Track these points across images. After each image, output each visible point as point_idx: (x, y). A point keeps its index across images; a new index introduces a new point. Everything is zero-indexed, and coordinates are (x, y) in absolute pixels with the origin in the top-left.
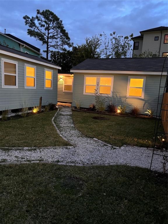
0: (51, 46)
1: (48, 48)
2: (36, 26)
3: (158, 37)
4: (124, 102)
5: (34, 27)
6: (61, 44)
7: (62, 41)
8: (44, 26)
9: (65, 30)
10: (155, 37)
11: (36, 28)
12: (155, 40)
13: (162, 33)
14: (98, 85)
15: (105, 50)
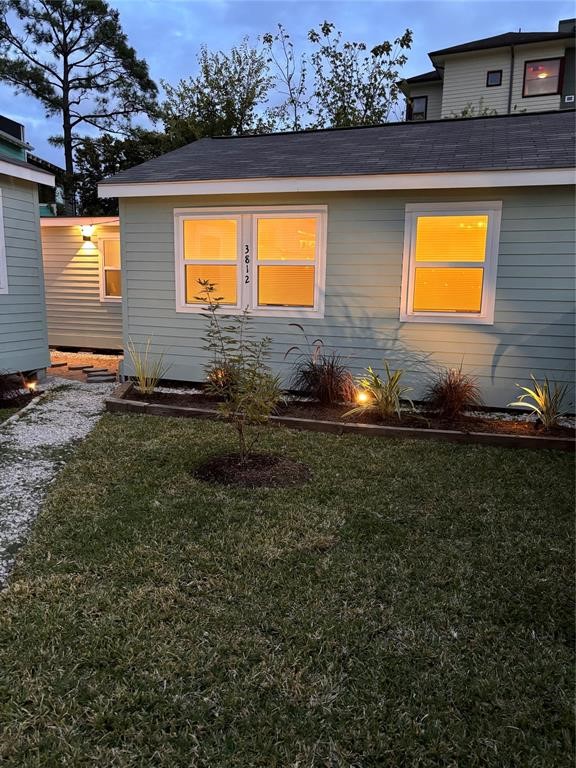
0: (81, 118)
1: (68, 127)
2: (13, 40)
3: (501, 72)
4: (389, 344)
5: (7, 43)
6: (122, 110)
7: (125, 96)
8: (49, 39)
9: (132, 51)
10: (489, 73)
11: (13, 47)
12: (488, 86)
13: (513, 57)
14: (247, 260)
15: (290, 108)
